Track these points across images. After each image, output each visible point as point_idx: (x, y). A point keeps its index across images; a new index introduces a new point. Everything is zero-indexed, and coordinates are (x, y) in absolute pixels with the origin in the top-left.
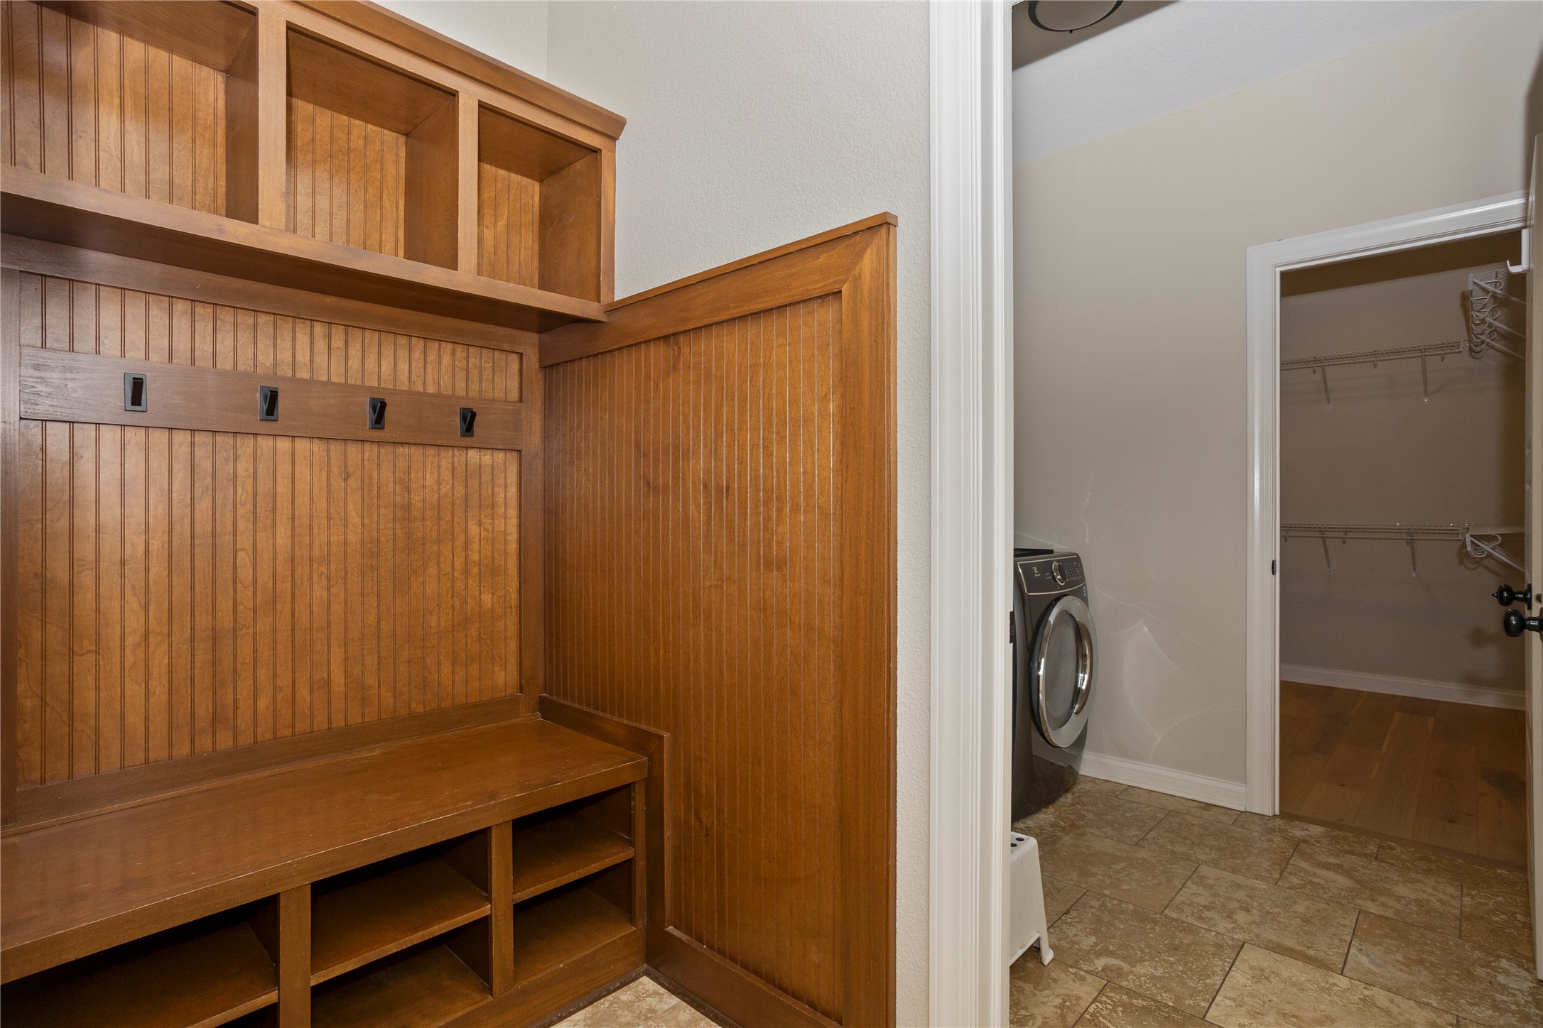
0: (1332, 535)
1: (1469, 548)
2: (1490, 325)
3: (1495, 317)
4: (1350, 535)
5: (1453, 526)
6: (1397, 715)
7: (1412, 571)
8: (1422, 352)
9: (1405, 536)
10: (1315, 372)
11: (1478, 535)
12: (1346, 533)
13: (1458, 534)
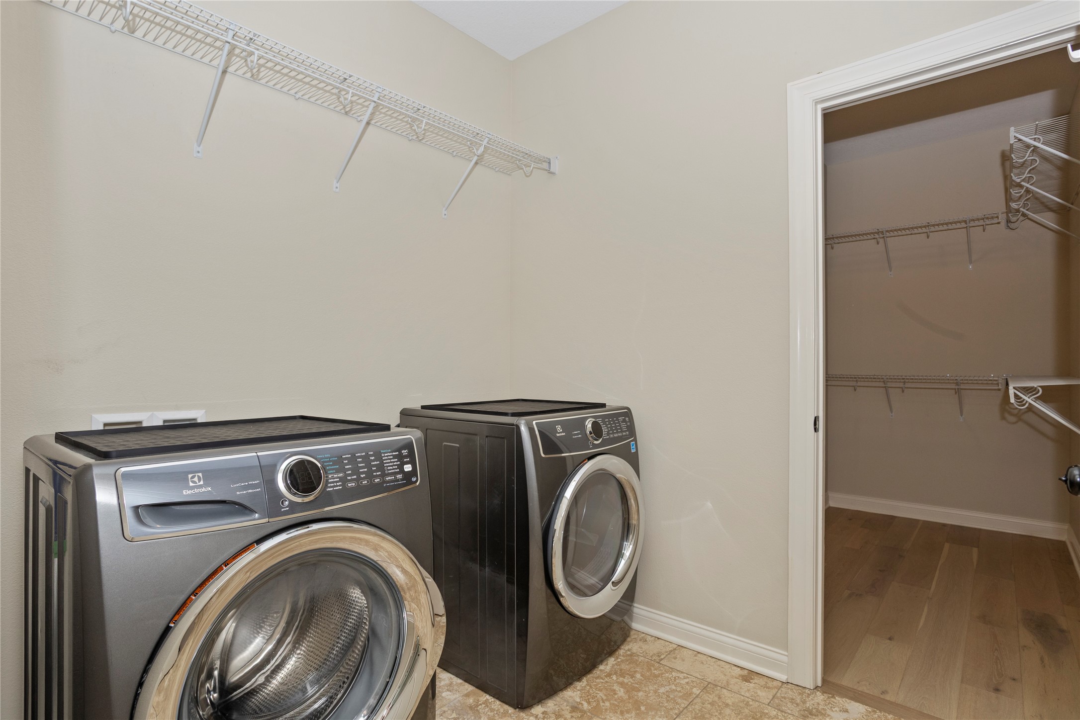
0: (893, 385)
1: (1012, 400)
2: (1028, 191)
3: (1030, 183)
4: (907, 385)
5: (993, 377)
6: (947, 545)
7: (960, 416)
8: (967, 224)
9: (954, 386)
10: (878, 243)
11: (1018, 387)
12: (904, 383)
13: (998, 384)
